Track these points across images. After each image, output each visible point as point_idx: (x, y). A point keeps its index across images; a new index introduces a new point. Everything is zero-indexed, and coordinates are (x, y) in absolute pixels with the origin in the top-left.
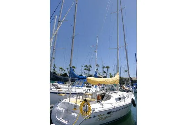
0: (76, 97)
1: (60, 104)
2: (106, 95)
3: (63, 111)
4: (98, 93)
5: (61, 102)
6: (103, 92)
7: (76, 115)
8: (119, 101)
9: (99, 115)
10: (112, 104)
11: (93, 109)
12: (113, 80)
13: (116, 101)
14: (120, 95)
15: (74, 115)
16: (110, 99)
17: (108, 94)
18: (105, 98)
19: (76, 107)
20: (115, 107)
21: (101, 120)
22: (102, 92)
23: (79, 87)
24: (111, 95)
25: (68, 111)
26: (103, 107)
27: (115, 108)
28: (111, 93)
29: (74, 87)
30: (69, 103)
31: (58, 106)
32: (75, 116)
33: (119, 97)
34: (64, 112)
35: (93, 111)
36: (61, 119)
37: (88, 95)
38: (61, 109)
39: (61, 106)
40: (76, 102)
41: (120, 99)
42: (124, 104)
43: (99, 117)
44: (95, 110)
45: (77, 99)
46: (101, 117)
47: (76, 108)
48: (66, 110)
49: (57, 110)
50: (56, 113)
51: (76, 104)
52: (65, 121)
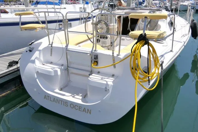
1: (36, 54)
15: (104, 82)
22: (122, 13)
25: (71, 70)
26: (172, 51)
31: (33, 62)
32: (107, 84)
34: (59, 73)
36: (57, 90)
38: (48, 68)
39: (42, 58)
41: (172, 24)
47: (97, 62)
48: (63, 68)
49: (38, 72)
50: (37, 80)
51: (95, 50)
52: (73, 97)
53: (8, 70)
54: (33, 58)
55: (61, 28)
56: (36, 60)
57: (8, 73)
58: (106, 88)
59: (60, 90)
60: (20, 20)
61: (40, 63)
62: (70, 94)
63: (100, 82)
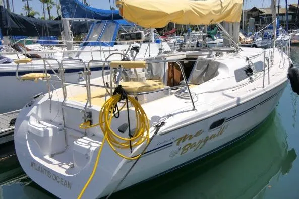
0: (84, 82)
1: (34, 110)
2: (197, 61)
3: (46, 132)
4: (170, 58)
5: (40, 103)
6: (188, 53)
7: (95, 145)
8: (247, 79)
9: (184, 138)
10: (226, 92)
11: (156, 118)
12: (220, 7)
13: (238, 80)
14: (247, 59)
15: (87, 147)
16: (215, 74)
17: (205, 57)
18: (196, 72)
19: (89, 116)
20: (241, 102)
21: (190, 151)
22: (181, 56)
23: (104, 45)
24: (218, 59)
26: (194, 109)
27: (239, 105)
28: (217, 55)
29: (87, 48)
30: (63, 104)
31: (28, 119)
32: (89, 150)
33: (246, 64)
34: (51, 134)
35: (158, 127)
37: (132, 70)
38: (40, 127)
39: (40, 115)
40: (89, 99)
41: (249, 71)
42: (268, 87)
43: (182, 145)
44: (163, 124)
45: (88, 86)
46: (187, 141)
47: (90, 121)
48: (58, 128)
49: (29, 132)
50: (27, 141)
51: (90, 106)
52: (60, 166)
53: (9, 129)
54: (29, 115)
55: (81, 78)
56: (31, 117)
57: (8, 133)
58: (86, 154)
59: (51, 157)
60: (17, 68)
61: (36, 121)
62: (58, 162)
63: (83, 146)
